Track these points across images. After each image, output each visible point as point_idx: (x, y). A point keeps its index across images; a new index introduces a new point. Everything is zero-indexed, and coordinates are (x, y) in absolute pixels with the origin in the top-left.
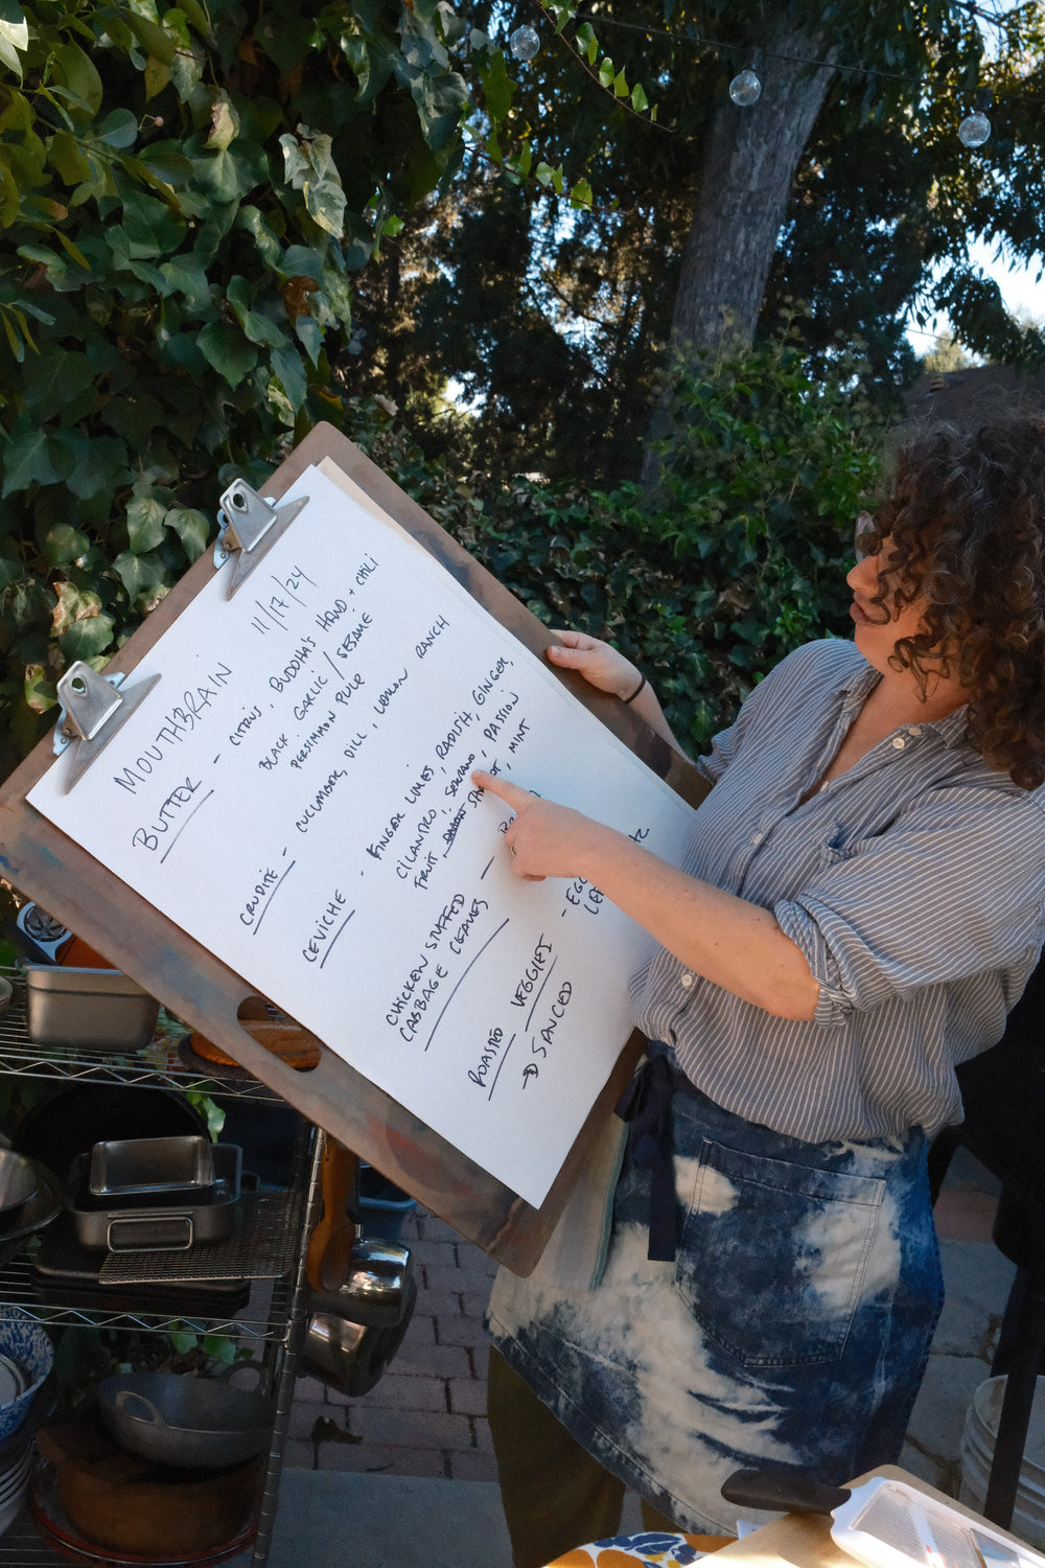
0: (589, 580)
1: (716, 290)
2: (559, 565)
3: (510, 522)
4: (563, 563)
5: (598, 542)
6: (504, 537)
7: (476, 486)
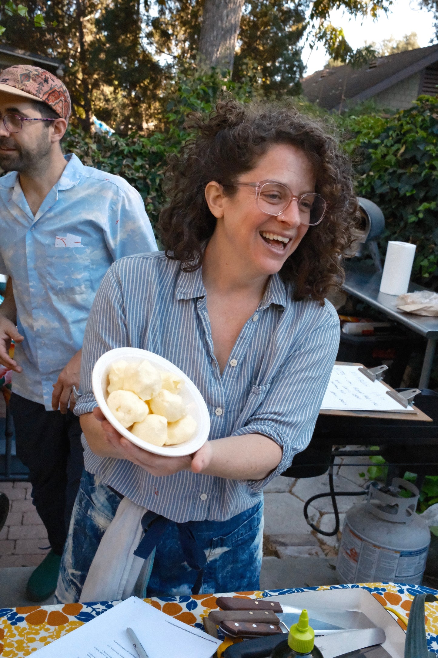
0: (140, 178)
1: (215, 39)
2: (127, 172)
3: (109, 154)
4: (129, 171)
5: (145, 161)
6: (106, 160)
7: (95, 138)
